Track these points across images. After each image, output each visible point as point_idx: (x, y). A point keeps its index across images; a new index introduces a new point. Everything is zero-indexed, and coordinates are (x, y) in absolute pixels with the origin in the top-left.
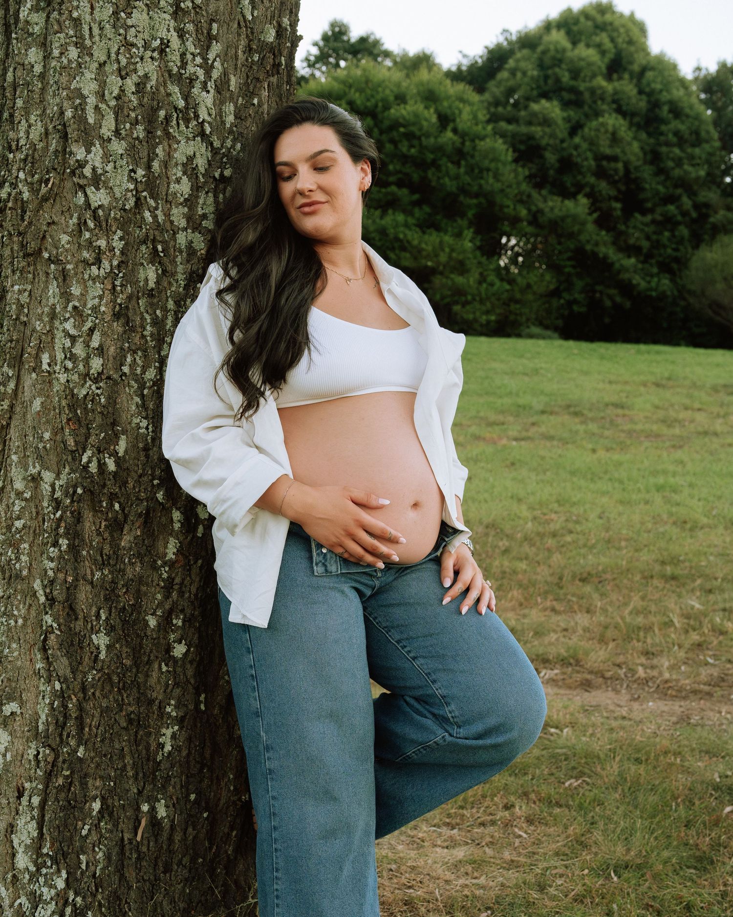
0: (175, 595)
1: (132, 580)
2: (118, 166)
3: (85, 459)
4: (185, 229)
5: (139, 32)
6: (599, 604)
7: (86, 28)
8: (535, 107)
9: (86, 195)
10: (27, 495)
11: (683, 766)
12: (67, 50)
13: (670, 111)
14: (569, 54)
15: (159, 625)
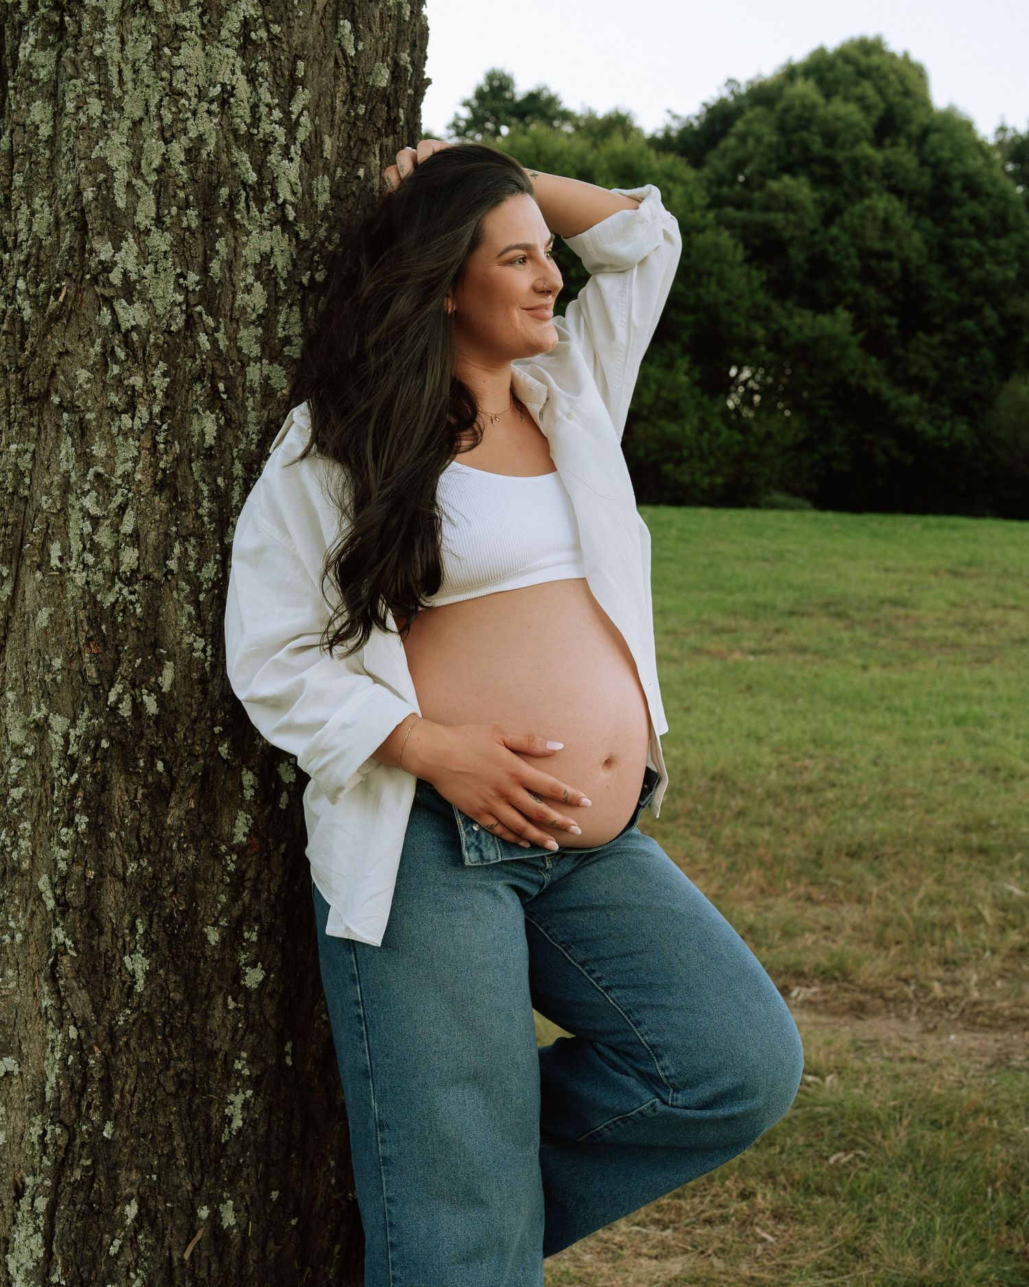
0: (246, 895)
1: (183, 874)
2: (160, 269)
3: (112, 698)
4: (258, 359)
5: (190, 75)
6: (875, 890)
7: (114, 70)
8: (774, 186)
9: (114, 312)
10: (29, 751)
11: (1002, 1132)
12: (86, 103)
13: (965, 188)
14: (821, 112)
15: (223, 940)
